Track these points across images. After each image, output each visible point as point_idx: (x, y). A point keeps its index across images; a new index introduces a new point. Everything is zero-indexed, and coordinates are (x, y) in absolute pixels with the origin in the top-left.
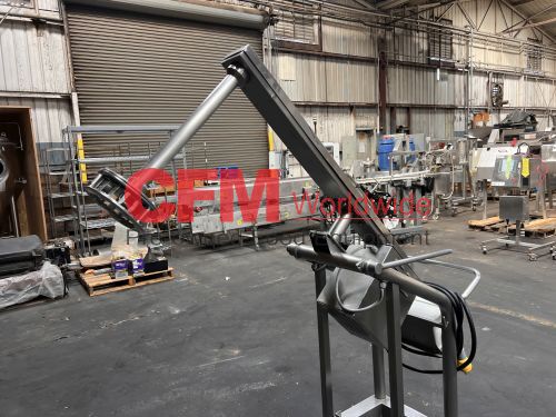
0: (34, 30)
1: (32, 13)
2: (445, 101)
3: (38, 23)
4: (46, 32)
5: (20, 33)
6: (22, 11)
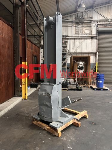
1: (91, 36)
3: (92, 38)
4: (93, 39)
5: (88, 40)
6: (89, 36)
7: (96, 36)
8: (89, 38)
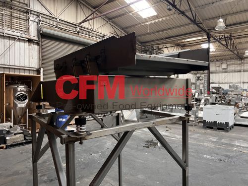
0: (28, 43)
1: (28, 37)
3: (30, 41)
4: (32, 44)
5: (22, 44)
6: (24, 36)
7: (37, 39)
8: (24, 41)
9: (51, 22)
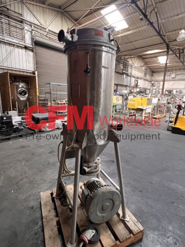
0: (24, 50)
2: (125, 84)
3: (26, 48)
4: (28, 51)
5: (20, 50)
6: (21, 43)
7: (31, 46)
8: (21, 47)
9: (42, 32)
